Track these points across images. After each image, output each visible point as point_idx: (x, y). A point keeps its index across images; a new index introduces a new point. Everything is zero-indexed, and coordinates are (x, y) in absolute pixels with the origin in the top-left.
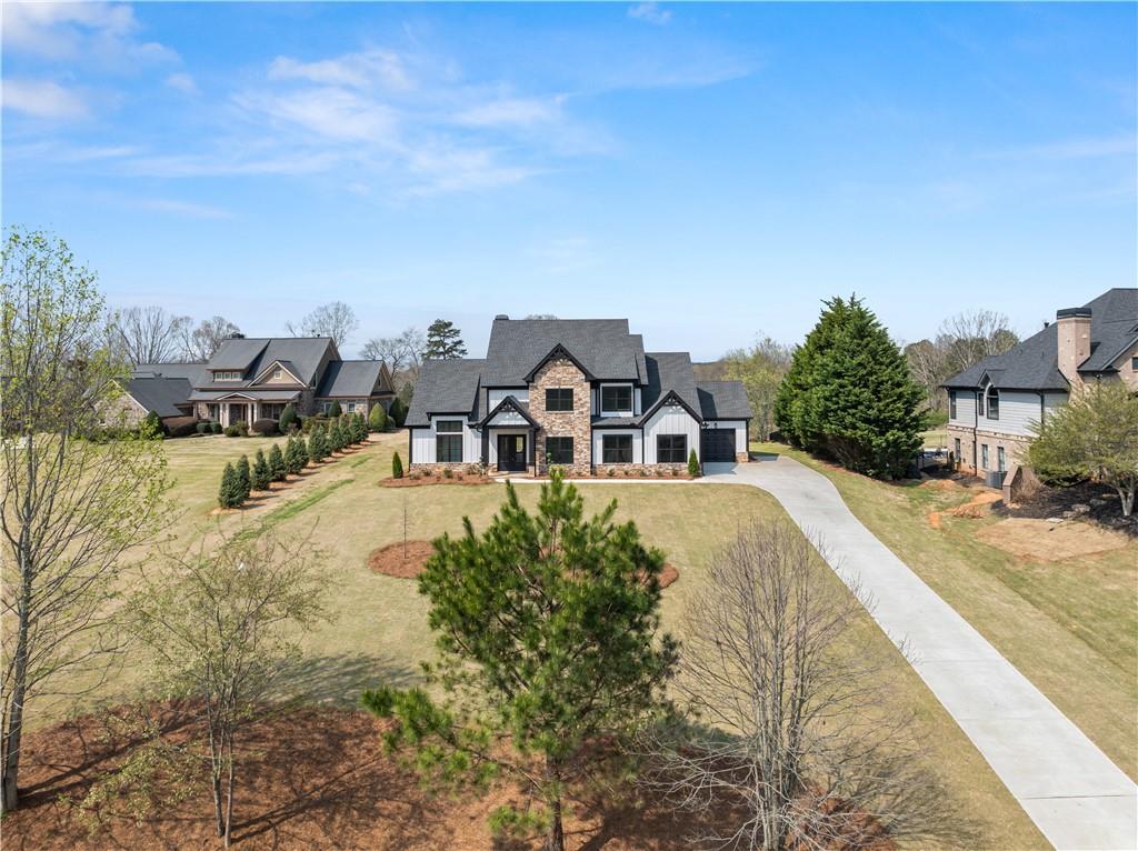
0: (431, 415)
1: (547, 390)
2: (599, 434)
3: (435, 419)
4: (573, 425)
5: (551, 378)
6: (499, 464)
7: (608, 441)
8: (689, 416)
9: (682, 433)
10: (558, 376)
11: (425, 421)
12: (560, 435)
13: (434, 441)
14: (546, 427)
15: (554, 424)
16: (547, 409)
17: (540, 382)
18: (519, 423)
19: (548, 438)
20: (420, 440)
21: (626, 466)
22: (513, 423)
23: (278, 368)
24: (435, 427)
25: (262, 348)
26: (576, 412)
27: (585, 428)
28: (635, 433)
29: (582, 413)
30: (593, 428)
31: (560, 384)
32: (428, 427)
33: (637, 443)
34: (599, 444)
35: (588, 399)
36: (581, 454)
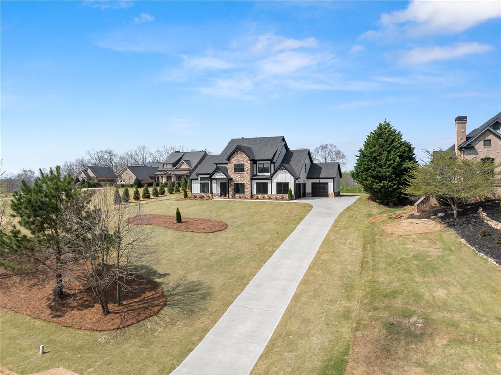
0: (198, 175)
1: (235, 164)
2: (255, 182)
3: (199, 176)
4: (244, 178)
5: (236, 159)
6: (221, 194)
7: (258, 185)
8: (289, 174)
9: (287, 181)
10: (239, 158)
11: (196, 177)
12: (239, 182)
13: (199, 185)
14: (234, 179)
15: (237, 178)
16: (235, 172)
17: (232, 161)
18: (223, 177)
19: (235, 183)
20: (195, 184)
21: (265, 195)
22: (220, 177)
23: (183, 163)
24: (199, 179)
25: (182, 155)
26: (245, 173)
27: (248, 179)
28: (269, 181)
29: (247, 173)
30: (252, 180)
31: (239, 162)
32: (197, 179)
33: (269, 185)
34: (255, 186)
35: (250, 168)
36: (247, 190)
